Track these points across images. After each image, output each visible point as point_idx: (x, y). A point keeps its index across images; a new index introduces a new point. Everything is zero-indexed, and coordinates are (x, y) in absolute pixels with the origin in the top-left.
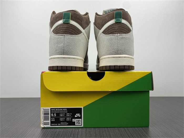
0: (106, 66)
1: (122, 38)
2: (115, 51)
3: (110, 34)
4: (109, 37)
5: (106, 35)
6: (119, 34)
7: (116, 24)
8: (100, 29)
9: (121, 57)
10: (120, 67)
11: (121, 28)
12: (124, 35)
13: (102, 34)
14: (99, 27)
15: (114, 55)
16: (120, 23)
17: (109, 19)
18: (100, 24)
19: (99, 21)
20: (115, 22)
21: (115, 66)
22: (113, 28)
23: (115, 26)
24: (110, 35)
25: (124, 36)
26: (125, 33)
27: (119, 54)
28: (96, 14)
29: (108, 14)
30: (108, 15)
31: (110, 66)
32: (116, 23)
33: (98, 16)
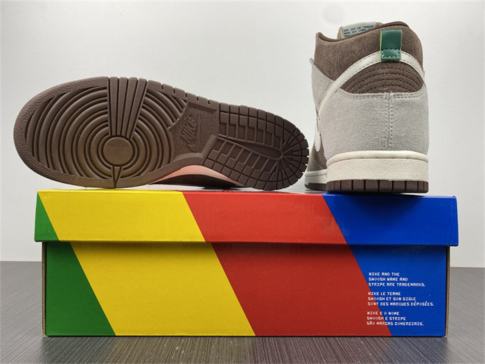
0: (353, 181)
1: (402, 104)
2: (380, 140)
3: (368, 91)
4: (363, 100)
5: (355, 94)
6: (392, 94)
7: (384, 65)
8: (334, 79)
9: (397, 158)
10: (393, 185)
11: (398, 76)
12: (407, 97)
13: (343, 91)
14: (330, 72)
15: (378, 150)
16: (397, 62)
17: (363, 51)
18: (335, 64)
19: (331, 55)
20: (382, 60)
21: (379, 181)
22: (376, 77)
23: (381, 71)
24: (367, 94)
25: (407, 99)
26: (410, 91)
27: (392, 149)
28: (320, 36)
29: (361, 38)
30: (359, 40)
31: (365, 181)
32: (384, 62)
33: (326, 43)
